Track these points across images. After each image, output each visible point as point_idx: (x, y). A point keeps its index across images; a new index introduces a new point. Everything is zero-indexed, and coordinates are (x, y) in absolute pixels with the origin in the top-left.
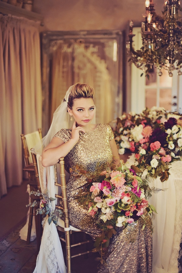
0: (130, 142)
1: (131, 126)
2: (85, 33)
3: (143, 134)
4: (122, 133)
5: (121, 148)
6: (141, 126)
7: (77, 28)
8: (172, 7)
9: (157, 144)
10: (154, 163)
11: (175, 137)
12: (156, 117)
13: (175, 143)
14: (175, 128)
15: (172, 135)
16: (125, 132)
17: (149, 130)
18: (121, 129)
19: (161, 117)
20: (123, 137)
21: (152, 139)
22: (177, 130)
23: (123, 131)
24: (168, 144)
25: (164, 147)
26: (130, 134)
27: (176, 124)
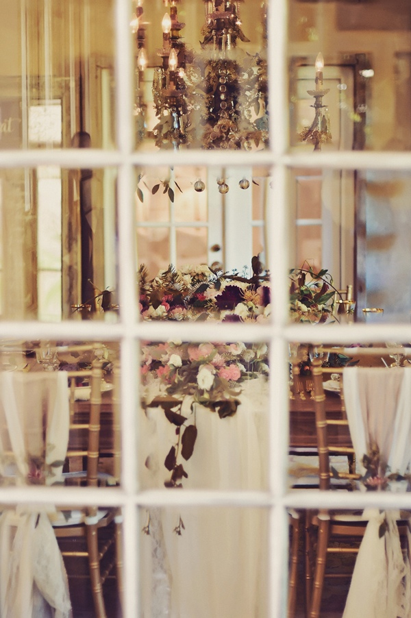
8: (223, 34)
10: (205, 379)
27: (241, 300)
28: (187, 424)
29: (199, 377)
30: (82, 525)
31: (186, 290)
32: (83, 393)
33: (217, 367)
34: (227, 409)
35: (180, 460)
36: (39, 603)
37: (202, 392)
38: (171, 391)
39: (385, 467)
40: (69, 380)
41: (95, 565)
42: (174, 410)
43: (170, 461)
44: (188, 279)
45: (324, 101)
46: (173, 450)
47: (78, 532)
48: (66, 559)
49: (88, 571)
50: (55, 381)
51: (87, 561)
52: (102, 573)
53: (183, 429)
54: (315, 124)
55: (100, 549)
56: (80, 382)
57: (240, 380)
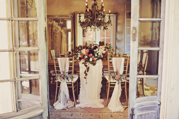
0: (81, 55)
1: (81, 49)
2: (58, 16)
3: (85, 52)
4: (78, 52)
5: (78, 57)
6: (85, 49)
7: (55, 14)
9: (91, 55)
10: (91, 60)
11: (97, 52)
12: (90, 46)
13: (97, 54)
14: (97, 49)
15: (96, 52)
16: (79, 51)
17: (88, 50)
18: (78, 50)
19: (91, 46)
20: (78, 53)
21: (89, 53)
22: (98, 50)
23: (78, 51)
24: (95, 54)
25: (94, 56)
26: (81, 52)
27: (97, 48)
28: (88, 66)
29: (90, 59)
30: (71, 82)
31: (89, 46)
32: (71, 62)
33: (93, 58)
34: (94, 64)
35: (87, 72)
36: (64, 95)
37: (90, 62)
38: (86, 61)
39: (119, 73)
40: (69, 59)
41: (73, 88)
42: (86, 64)
43: (85, 73)
44: (89, 45)
45: (110, 17)
46: (86, 71)
47: (70, 83)
48: (68, 88)
49: (72, 90)
50: (67, 59)
51: (72, 88)
52: (74, 90)
53: (87, 67)
54: (109, 21)
55: (74, 86)
56: (71, 60)
57: (97, 60)
